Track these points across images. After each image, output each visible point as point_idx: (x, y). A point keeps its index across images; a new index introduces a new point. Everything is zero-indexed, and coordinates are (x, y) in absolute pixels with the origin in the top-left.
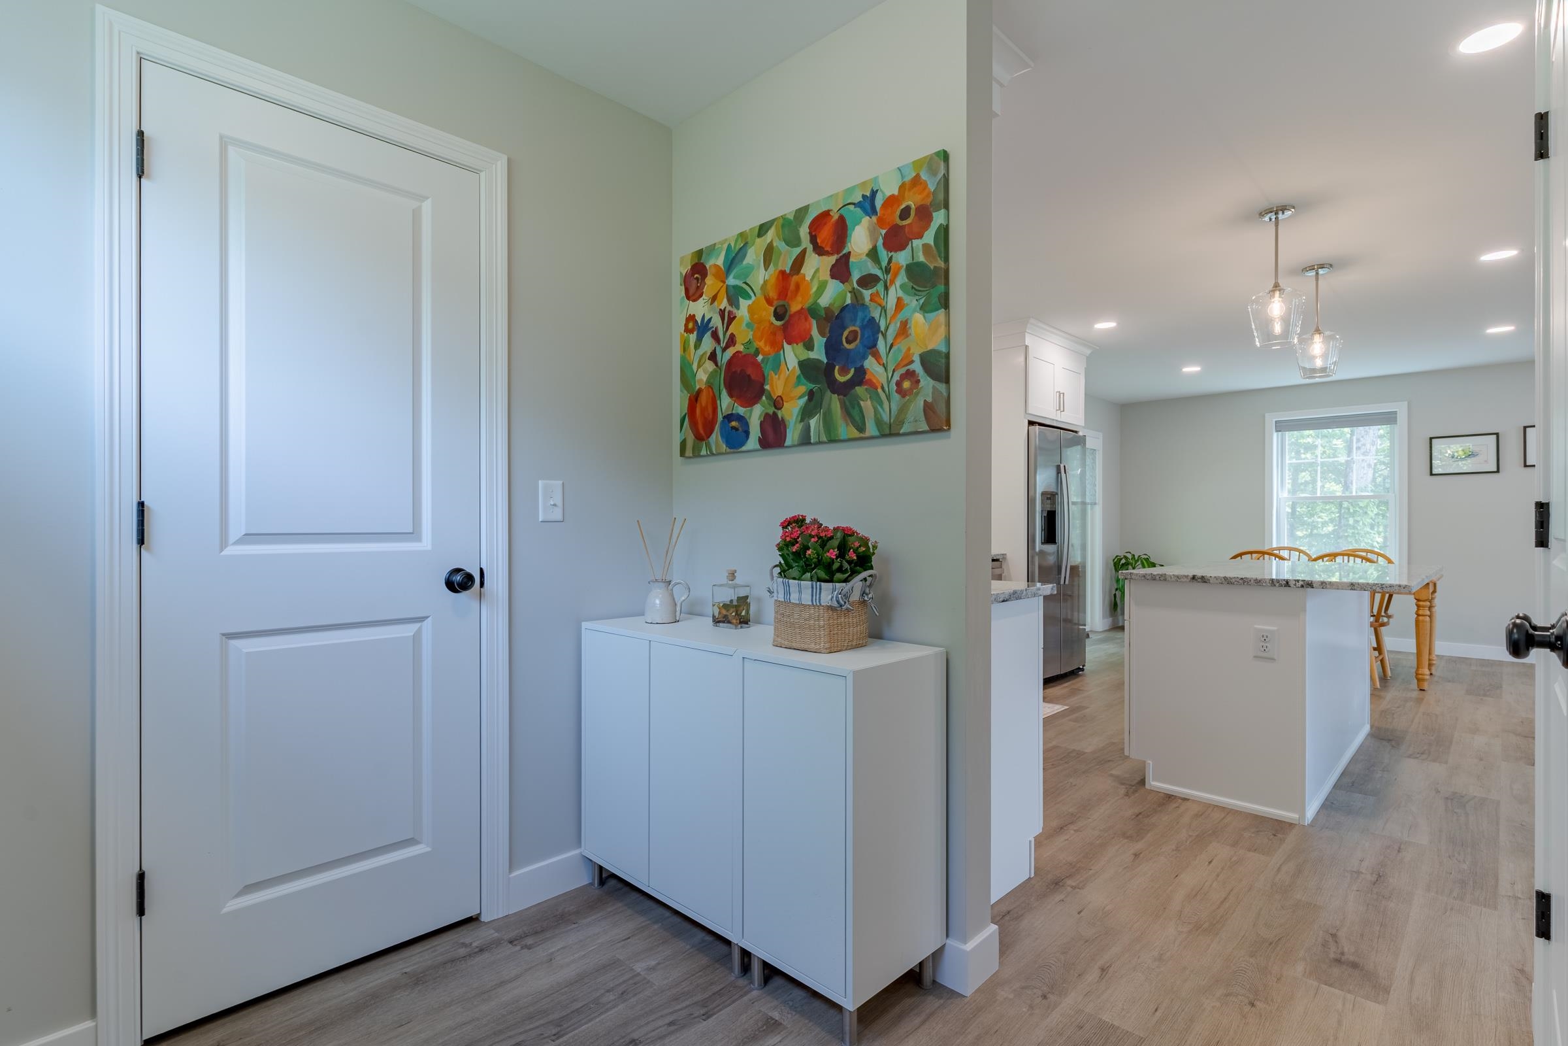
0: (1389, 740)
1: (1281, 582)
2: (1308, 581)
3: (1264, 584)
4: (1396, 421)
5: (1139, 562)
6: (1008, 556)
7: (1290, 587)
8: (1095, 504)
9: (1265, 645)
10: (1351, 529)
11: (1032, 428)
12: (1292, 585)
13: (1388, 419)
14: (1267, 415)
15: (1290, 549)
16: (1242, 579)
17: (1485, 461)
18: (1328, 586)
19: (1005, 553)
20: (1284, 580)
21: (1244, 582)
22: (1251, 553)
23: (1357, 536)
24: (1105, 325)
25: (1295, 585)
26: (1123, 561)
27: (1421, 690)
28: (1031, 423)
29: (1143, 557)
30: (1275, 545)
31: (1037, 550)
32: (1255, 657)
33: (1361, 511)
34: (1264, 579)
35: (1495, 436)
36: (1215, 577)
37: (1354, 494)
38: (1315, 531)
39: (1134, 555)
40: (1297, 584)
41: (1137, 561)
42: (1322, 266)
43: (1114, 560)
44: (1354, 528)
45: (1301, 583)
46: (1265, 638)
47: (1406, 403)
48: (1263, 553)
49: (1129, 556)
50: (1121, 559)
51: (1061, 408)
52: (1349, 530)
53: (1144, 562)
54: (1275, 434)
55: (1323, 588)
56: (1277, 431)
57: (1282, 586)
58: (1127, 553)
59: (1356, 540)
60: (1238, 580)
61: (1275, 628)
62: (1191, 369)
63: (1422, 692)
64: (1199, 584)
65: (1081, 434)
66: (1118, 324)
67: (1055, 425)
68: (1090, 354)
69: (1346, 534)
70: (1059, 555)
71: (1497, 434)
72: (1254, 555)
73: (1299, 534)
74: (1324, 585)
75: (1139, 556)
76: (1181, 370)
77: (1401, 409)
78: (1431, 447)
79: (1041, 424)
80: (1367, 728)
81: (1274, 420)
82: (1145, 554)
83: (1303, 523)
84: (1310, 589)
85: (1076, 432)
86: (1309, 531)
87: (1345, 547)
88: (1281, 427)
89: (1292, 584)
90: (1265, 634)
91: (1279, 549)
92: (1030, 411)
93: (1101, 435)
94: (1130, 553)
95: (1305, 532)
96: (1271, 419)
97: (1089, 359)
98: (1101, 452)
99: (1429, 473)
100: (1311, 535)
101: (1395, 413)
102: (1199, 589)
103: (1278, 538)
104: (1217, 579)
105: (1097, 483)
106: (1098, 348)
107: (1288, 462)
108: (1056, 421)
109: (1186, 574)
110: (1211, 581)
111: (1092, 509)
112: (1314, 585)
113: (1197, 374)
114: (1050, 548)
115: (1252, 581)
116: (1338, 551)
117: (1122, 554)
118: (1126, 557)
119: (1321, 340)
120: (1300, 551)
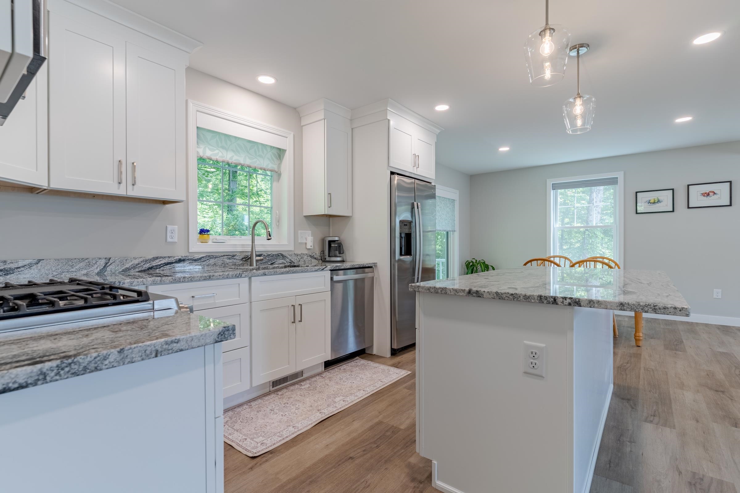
0: (629, 400)
1: (548, 299)
2: (576, 299)
3: (533, 301)
4: (618, 183)
5: (479, 265)
6: (378, 265)
7: (557, 304)
8: (455, 231)
9: (534, 361)
10: (590, 245)
11: (392, 176)
12: (560, 303)
13: (613, 181)
14: (547, 180)
15: (560, 257)
16: (512, 294)
17: (666, 205)
18: (596, 305)
19: (375, 262)
20: (552, 297)
21: (514, 298)
22: (537, 260)
23: (593, 248)
24: (442, 108)
25: (563, 302)
26: (471, 264)
27: (637, 346)
28: (392, 173)
29: (482, 261)
30: (552, 255)
31: (397, 259)
32: (525, 373)
33: (595, 236)
34: (533, 295)
35: (672, 190)
36: (488, 292)
37: (594, 225)
38: (572, 246)
39: (477, 260)
40: (565, 301)
41: (478, 264)
42: (582, 46)
43: (465, 263)
44: (591, 244)
45: (568, 301)
46: (534, 354)
47: (623, 172)
48: (544, 260)
49: (474, 261)
50: (470, 263)
51: (416, 165)
52: (589, 246)
53: (481, 264)
54: (552, 191)
55: (590, 307)
56: (553, 189)
57: (549, 303)
58: (473, 259)
59: (592, 251)
60: (508, 295)
61: (544, 345)
62: (504, 149)
63: (639, 348)
64: (473, 297)
65: (433, 184)
66: (450, 107)
67: (413, 176)
68: (439, 133)
69: (587, 248)
70: (414, 262)
71: (673, 190)
72: (539, 262)
73: (565, 247)
74: (591, 303)
75: (479, 261)
76: (498, 149)
77: (620, 175)
78: (636, 197)
79: (398, 174)
80: (611, 387)
81: (552, 183)
82: (482, 260)
83: (566, 243)
84: (577, 308)
85: (430, 183)
86: (569, 246)
87: (588, 256)
88: (555, 187)
89: (559, 301)
90: (534, 351)
91: (554, 257)
92: (391, 165)
93: (457, 192)
94: (474, 259)
95: (567, 247)
96: (550, 183)
97: (439, 137)
98: (458, 201)
99: (635, 212)
100: (570, 248)
101: (617, 178)
102: (473, 304)
103: (554, 250)
104: (490, 294)
105: (456, 219)
106: (444, 129)
107: (559, 207)
108: (414, 174)
109: (463, 289)
110: (485, 296)
111: (453, 234)
112: (582, 304)
113: (507, 152)
114: (408, 258)
115: (522, 297)
116: (585, 258)
117: (470, 260)
118: (472, 262)
119: (581, 103)
120: (566, 258)
